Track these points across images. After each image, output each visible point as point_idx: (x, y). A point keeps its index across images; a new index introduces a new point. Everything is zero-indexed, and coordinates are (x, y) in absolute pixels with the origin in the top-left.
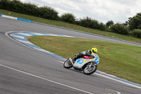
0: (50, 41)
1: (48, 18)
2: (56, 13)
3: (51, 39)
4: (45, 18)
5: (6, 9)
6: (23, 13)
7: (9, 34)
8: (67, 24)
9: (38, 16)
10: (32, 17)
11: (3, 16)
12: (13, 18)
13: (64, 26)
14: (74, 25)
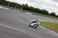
0: (45, 23)
1: (44, 14)
2: (48, 12)
3: (46, 22)
4: (43, 14)
5: (27, 10)
6: (34, 12)
7: (29, 20)
8: (52, 17)
9: (40, 13)
10: (38, 13)
11: (26, 13)
12: (30, 14)
13: (51, 17)
14: (55, 17)
